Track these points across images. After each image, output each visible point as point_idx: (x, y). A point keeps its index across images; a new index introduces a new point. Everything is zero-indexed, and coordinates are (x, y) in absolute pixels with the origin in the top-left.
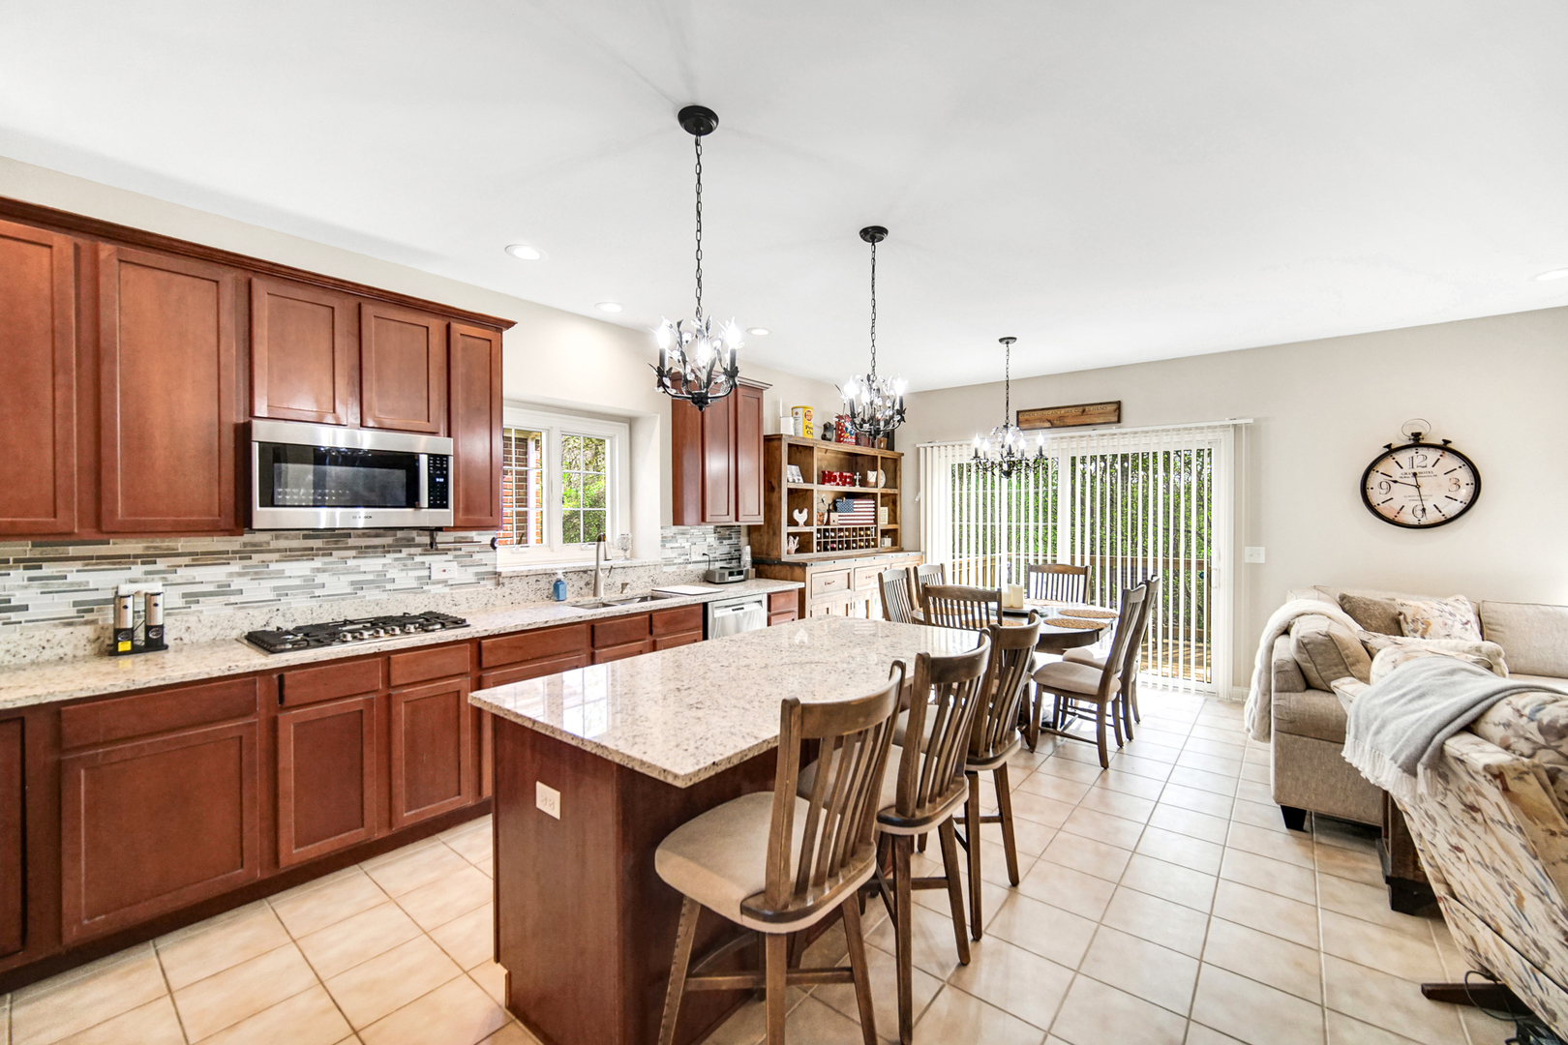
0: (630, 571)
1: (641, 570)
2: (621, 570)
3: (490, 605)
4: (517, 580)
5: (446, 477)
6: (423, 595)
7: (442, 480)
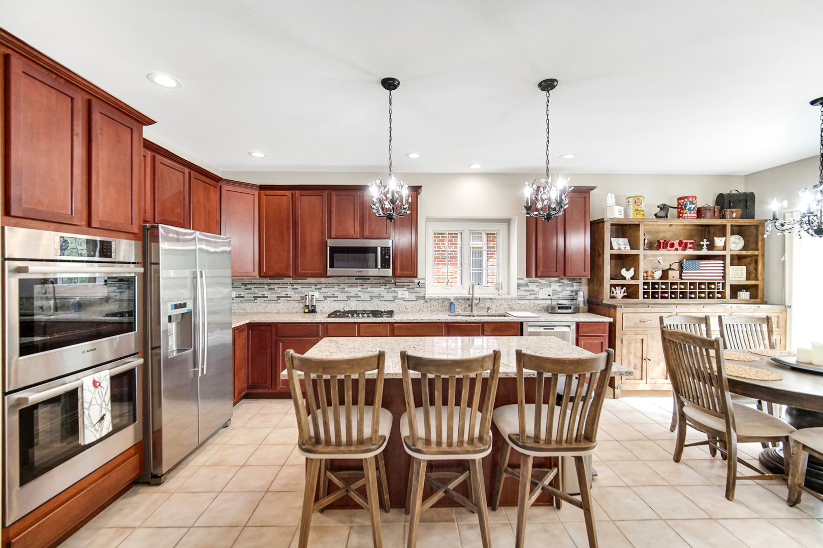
0: (495, 301)
1: (503, 301)
2: (490, 300)
3: (421, 311)
4: (433, 300)
5: (389, 256)
6: (394, 304)
7: (388, 257)
